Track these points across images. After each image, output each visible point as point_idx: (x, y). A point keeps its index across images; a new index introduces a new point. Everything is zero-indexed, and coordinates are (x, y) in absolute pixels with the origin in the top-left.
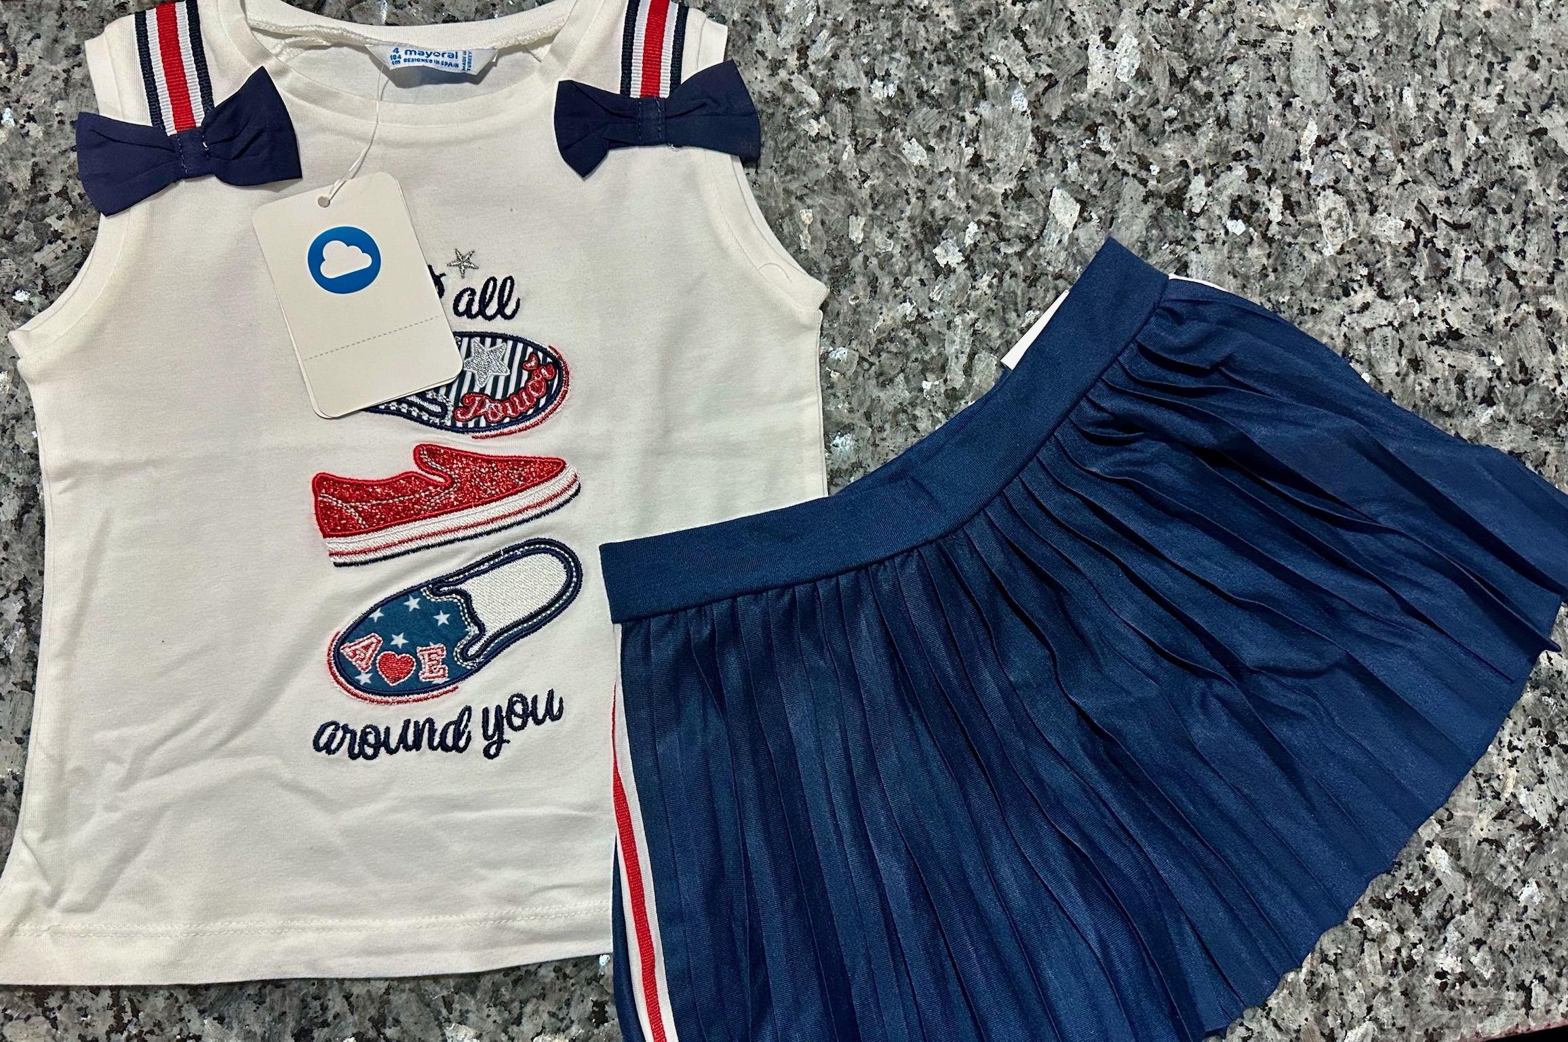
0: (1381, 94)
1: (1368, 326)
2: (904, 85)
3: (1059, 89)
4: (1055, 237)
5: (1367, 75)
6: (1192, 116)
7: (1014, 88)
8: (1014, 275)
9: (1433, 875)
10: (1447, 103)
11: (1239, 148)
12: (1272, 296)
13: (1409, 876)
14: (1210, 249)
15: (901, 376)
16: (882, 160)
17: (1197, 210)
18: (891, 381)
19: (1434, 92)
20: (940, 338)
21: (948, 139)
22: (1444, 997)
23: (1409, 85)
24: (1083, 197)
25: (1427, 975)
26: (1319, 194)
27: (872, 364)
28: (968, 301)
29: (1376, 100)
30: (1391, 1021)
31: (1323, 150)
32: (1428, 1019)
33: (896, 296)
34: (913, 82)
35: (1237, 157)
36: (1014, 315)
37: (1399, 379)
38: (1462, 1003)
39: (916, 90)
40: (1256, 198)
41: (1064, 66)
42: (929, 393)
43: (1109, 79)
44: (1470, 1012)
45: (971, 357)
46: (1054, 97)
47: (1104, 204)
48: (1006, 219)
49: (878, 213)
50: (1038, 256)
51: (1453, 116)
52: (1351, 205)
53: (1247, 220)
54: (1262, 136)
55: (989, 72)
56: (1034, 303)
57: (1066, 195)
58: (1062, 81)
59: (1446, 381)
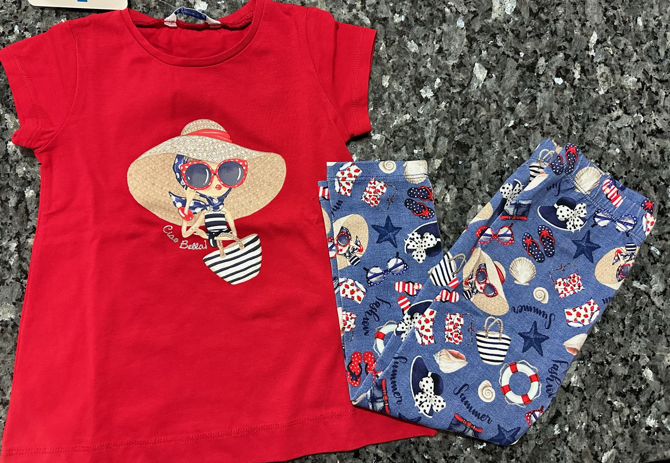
0: (627, 20)
1: (619, 127)
2: (408, 16)
3: (479, 18)
4: (475, 85)
5: (621, 11)
6: (539, 30)
7: (458, 17)
8: (456, 102)
9: (645, 381)
10: (658, 25)
11: (561, 45)
12: (575, 113)
13: (634, 382)
14: (547, 91)
15: (404, 147)
16: (398, 50)
17: (541, 73)
18: (400, 149)
19: (651, 19)
20: (422, 130)
21: (428, 41)
22: (649, 439)
23: (640, 16)
24: (489, 67)
25: (642, 428)
26: (597, 66)
27: (391, 142)
28: (435, 113)
29: (625, 23)
30: (624, 449)
31: (599, 46)
32: (641, 449)
33: (402, 111)
34: (413, 15)
35: (560, 49)
36: (456, 120)
37: (633, 151)
38: (658, 441)
39: (414, 18)
40: (569, 67)
41: (481, 7)
42: (417, 155)
43: (502, 13)
44: (661, 446)
45: (436, 139)
46: (476, 21)
47: (499, 70)
48: (454, 77)
49: (395, 74)
50: (467, 93)
51: (661, 30)
52: (612, 71)
53: (564, 78)
54: (571, 39)
55: (447, 10)
56: (466, 115)
57: (481, 66)
58: (480, 14)
59: (655, 153)
